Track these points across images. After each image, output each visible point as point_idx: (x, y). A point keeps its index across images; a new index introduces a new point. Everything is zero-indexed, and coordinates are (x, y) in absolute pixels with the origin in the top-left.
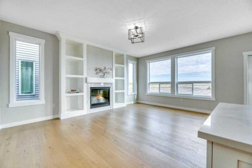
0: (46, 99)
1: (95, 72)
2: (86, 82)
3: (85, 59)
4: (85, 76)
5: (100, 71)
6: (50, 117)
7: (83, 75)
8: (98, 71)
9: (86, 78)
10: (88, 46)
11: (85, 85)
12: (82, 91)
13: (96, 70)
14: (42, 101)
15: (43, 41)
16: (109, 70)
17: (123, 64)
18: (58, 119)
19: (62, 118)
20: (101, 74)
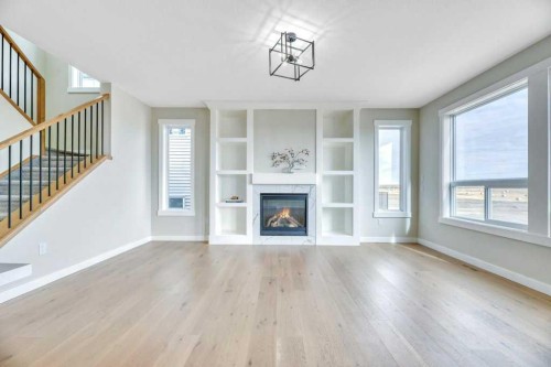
1: (271, 162)
2: (251, 183)
4: (249, 170)
5: (284, 160)
8: (278, 158)
9: (251, 175)
10: (256, 111)
11: (250, 188)
13: (273, 157)
16: (303, 156)
17: (351, 136)
18: (207, 242)
20: (284, 165)
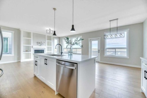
0: (15, 54)
2: (32, 47)
3: (32, 38)
4: (32, 45)
6: (16, 61)
7: (31, 45)
9: (32, 46)
10: (33, 33)
11: (32, 49)
12: (30, 51)
13: (37, 43)
14: (13, 55)
15: (13, 32)
16: (43, 43)
17: (51, 40)
19: (21, 61)
20: (40, 44)
